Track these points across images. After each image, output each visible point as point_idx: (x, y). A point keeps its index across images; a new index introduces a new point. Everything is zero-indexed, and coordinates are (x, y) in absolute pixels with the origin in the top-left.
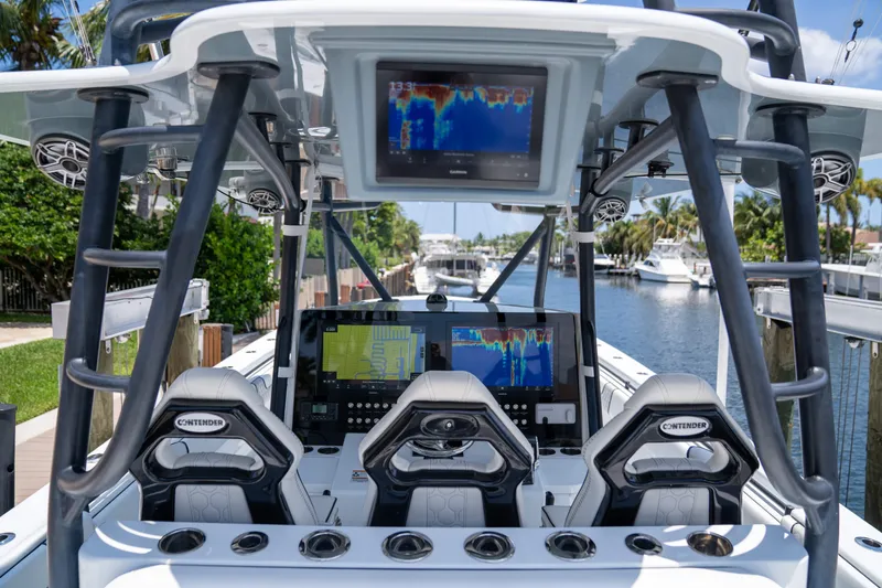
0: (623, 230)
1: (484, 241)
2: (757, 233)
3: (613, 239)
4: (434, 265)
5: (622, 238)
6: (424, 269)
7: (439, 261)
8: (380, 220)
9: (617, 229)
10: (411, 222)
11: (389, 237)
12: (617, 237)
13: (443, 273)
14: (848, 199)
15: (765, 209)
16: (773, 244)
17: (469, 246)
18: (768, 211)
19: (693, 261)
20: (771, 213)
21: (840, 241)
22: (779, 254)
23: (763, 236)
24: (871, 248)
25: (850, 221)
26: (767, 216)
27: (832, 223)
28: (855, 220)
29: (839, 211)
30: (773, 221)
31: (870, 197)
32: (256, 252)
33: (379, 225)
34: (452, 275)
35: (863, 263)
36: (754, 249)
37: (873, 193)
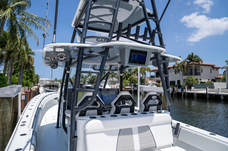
0: (94, 78)
1: (57, 81)
2: (126, 78)
3: (91, 80)
4: (45, 86)
5: (94, 80)
6: (42, 87)
7: (47, 85)
8: (30, 74)
9: (92, 78)
10: (37, 75)
11: (32, 79)
12: (93, 79)
13: (48, 89)
14: (144, 71)
15: (127, 73)
16: (129, 81)
17: (53, 82)
18: (128, 73)
19: (111, 85)
20: (128, 74)
21: (142, 80)
22: (130, 83)
23: (127, 79)
24: (149, 82)
25: (144, 76)
26: (127, 75)
27: (141, 76)
28: (145, 76)
29: (142, 74)
30: (129, 76)
31: (148, 71)
32: (4, 81)
33: (30, 75)
34: (50, 89)
35: (147, 85)
36: (125, 82)
37: (148, 70)
